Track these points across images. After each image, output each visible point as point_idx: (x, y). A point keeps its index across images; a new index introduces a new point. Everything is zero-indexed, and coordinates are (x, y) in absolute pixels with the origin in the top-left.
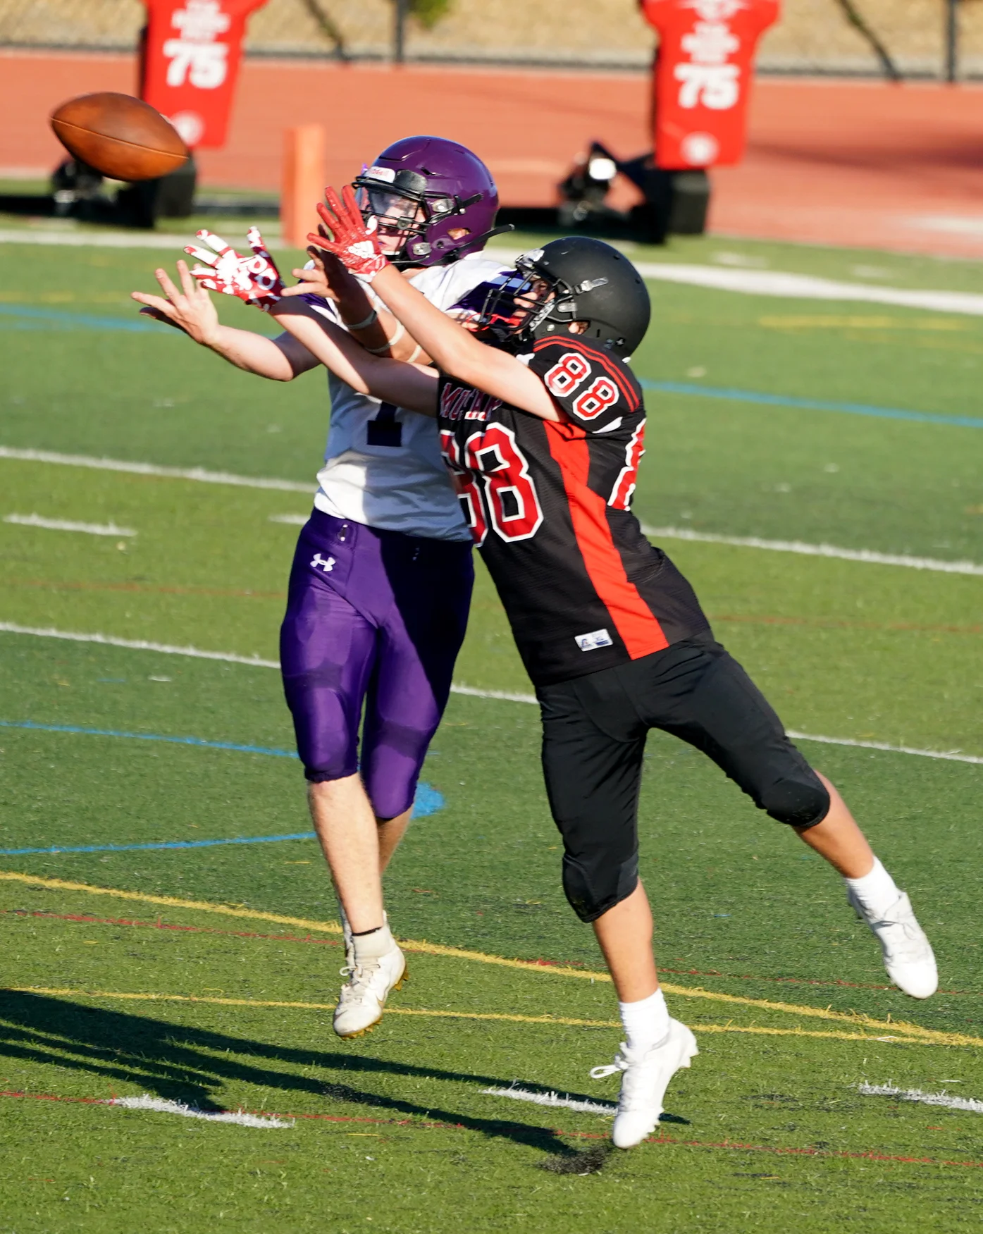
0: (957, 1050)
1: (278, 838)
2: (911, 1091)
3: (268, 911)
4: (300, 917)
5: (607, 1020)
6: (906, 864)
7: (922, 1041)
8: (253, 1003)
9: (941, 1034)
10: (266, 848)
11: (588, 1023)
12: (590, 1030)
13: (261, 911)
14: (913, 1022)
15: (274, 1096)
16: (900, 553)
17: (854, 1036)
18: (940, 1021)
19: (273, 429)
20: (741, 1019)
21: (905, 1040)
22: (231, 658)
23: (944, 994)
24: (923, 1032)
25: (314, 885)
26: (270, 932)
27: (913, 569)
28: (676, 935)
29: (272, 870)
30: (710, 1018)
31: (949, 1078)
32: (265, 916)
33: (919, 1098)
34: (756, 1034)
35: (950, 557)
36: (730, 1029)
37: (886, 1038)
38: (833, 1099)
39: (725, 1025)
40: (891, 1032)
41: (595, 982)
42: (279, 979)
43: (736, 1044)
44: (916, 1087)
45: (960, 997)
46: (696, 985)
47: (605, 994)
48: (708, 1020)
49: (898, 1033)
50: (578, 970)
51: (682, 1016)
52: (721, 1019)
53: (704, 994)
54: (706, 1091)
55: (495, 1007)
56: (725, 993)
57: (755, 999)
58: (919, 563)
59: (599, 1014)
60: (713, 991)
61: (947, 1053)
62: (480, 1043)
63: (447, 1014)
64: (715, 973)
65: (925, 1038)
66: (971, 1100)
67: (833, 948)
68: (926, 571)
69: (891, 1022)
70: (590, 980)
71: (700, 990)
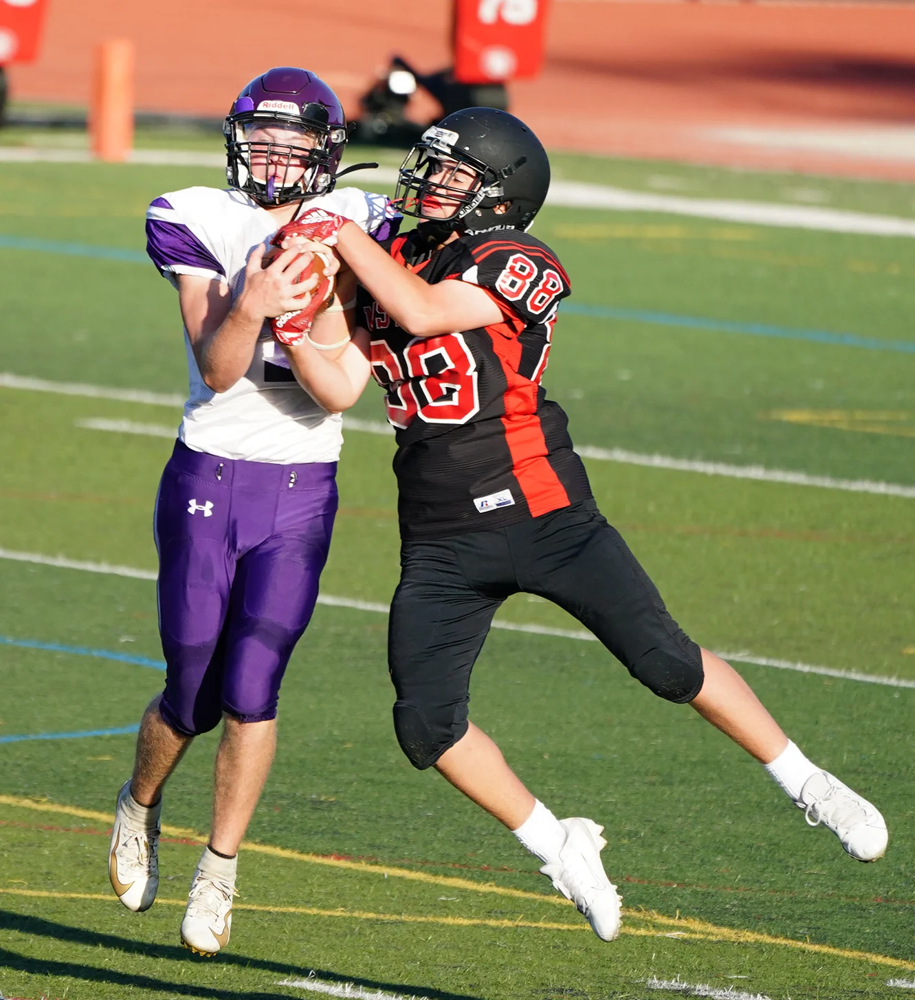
0: (744, 946)
1: (82, 734)
2: (699, 987)
3: (71, 806)
4: (101, 811)
5: (400, 914)
6: (695, 764)
7: (710, 937)
8: (56, 895)
9: (729, 931)
10: (70, 744)
11: (381, 917)
12: (383, 923)
13: (64, 804)
14: (701, 919)
15: (76, 986)
16: (691, 457)
17: (642, 932)
18: (728, 918)
19: (81, 337)
20: (532, 915)
21: (693, 936)
22: (37, 558)
23: (732, 892)
24: (710, 928)
25: (116, 779)
26: (73, 826)
27: (704, 475)
28: (468, 832)
29: (75, 766)
30: (501, 913)
31: (737, 974)
32: (68, 810)
33: (707, 993)
34: (546, 930)
35: (741, 462)
36: (520, 924)
37: (675, 934)
38: (622, 993)
39: (515, 921)
40: (679, 928)
41: (389, 876)
42: (81, 871)
43: (526, 939)
44: (703, 983)
45: (748, 894)
46: (487, 881)
47: (397, 889)
48: (499, 915)
49: (686, 930)
50: (371, 864)
51: (473, 911)
52: (512, 915)
53: (495, 889)
54: (497, 984)
55: (291, 900)
56: (516, 888)
57: (545, 894)
58: (710, 468)
59: (392, 909)
60: (505, 887)
61: (735, 949)
62: (276, 935)
63: (244, 907)
64: (506, 869)
65: (713, 934)
66: (759, 995)
67: (623, 845)
68: (717, 477)
69: (680, 918)
70: (384, 875)
71: (491, 886)
